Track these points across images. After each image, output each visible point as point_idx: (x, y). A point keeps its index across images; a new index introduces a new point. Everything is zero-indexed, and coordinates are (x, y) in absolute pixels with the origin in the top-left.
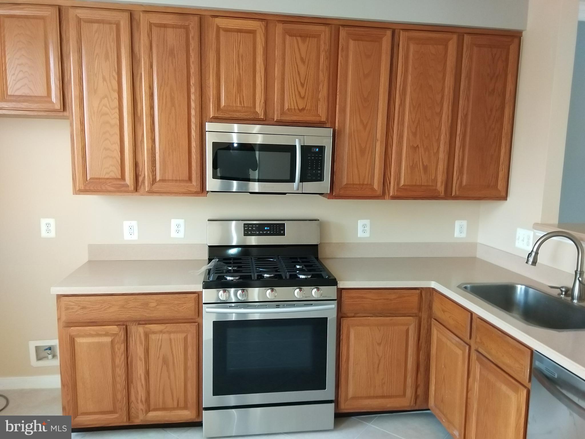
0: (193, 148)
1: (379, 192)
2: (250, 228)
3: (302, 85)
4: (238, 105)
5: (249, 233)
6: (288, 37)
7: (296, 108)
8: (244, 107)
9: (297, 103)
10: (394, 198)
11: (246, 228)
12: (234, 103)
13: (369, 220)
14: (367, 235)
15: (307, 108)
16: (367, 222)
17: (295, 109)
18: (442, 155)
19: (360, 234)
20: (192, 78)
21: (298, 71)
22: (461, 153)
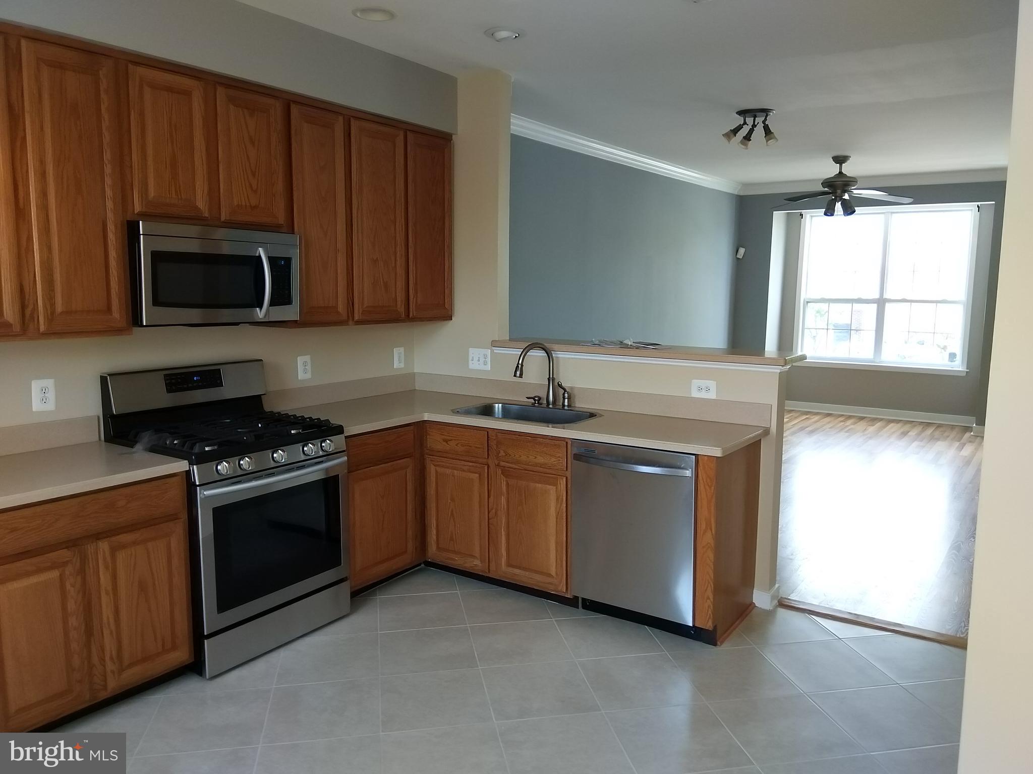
0: (113, 260)
1: (345, 317)
2: (173, 381)
3: (254, 175)
4: (174, 196)
5: (174, 388)
6: (232, 107)
7: (248, 204)
8: (181, 199)
9: (248, 197)
10: (359, 323)
11: (167, 382)
12: (168, 194)
13: (309, 356)
14: (308, 376)
15: (260, 206)
16: (307, 358)
17: (246, 206)
18: (401, 271)
19: (301, 376)
20: (106, 152)
21: (247, 155)
22: (414, 268)
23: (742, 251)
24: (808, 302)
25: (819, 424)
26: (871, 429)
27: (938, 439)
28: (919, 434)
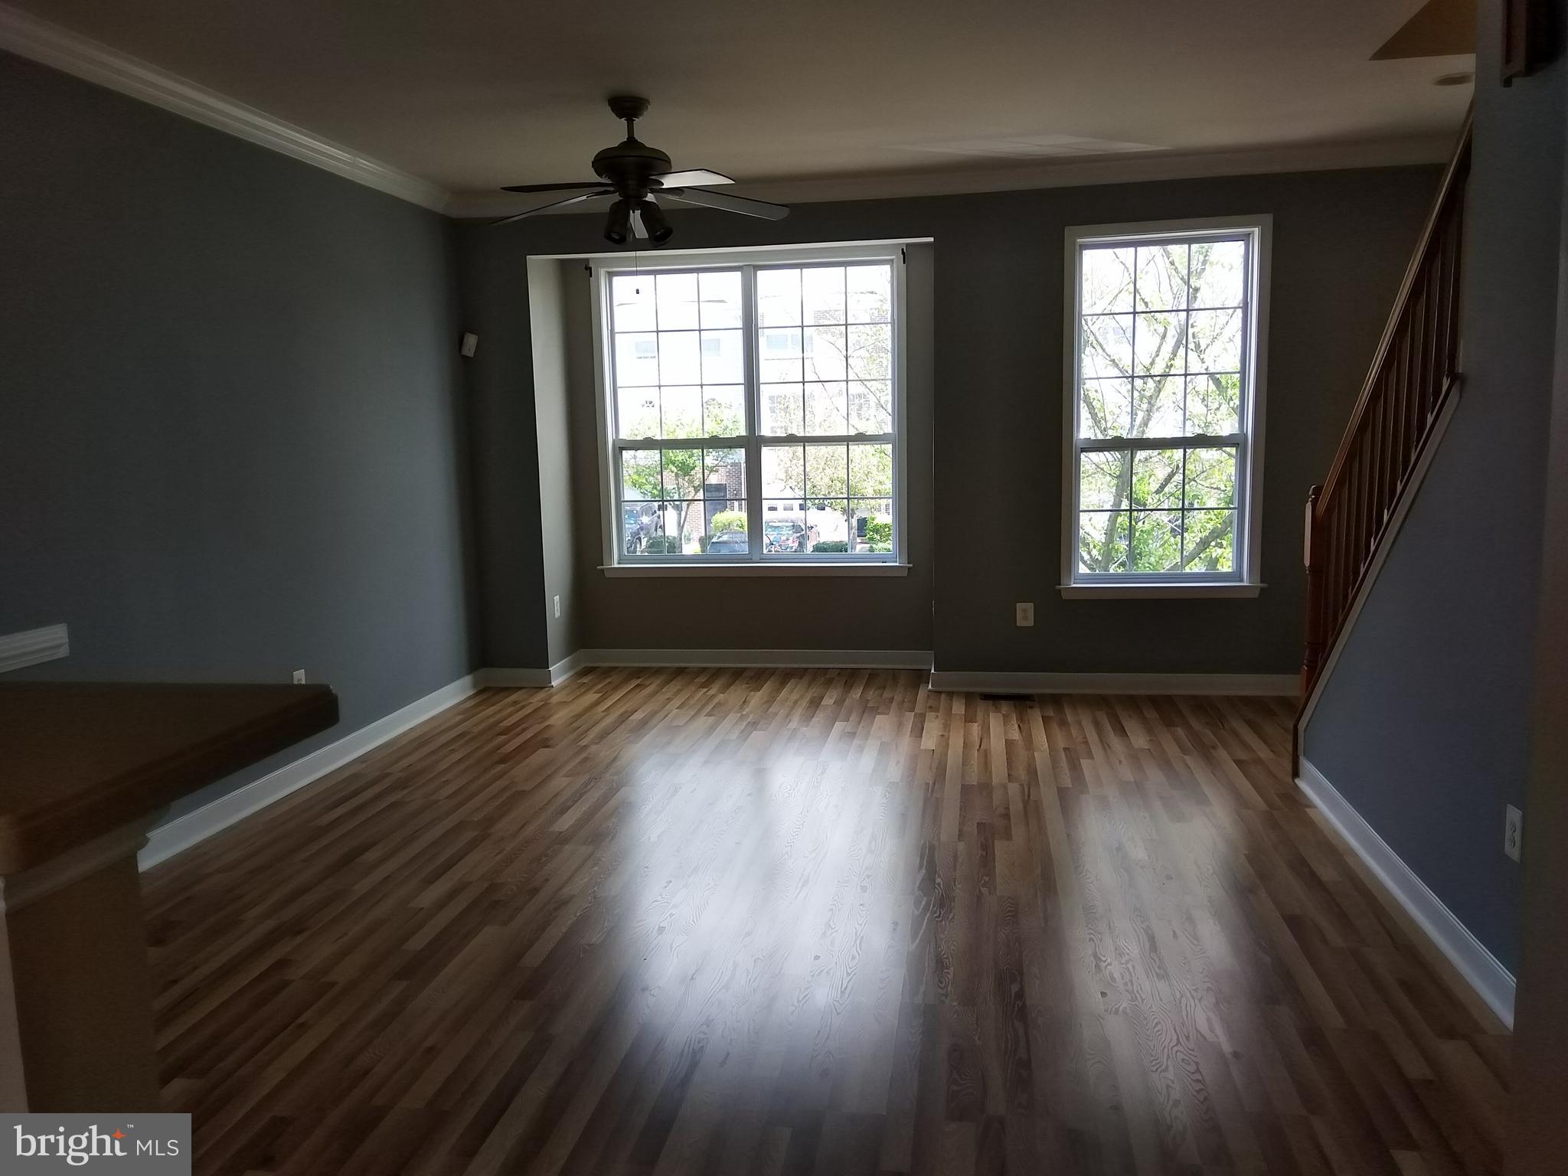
23: (471, 341)
24: (622, 449)
25: (661, 698)
26: (757, 698)
27: (875, 711)
28: (839, 703)
